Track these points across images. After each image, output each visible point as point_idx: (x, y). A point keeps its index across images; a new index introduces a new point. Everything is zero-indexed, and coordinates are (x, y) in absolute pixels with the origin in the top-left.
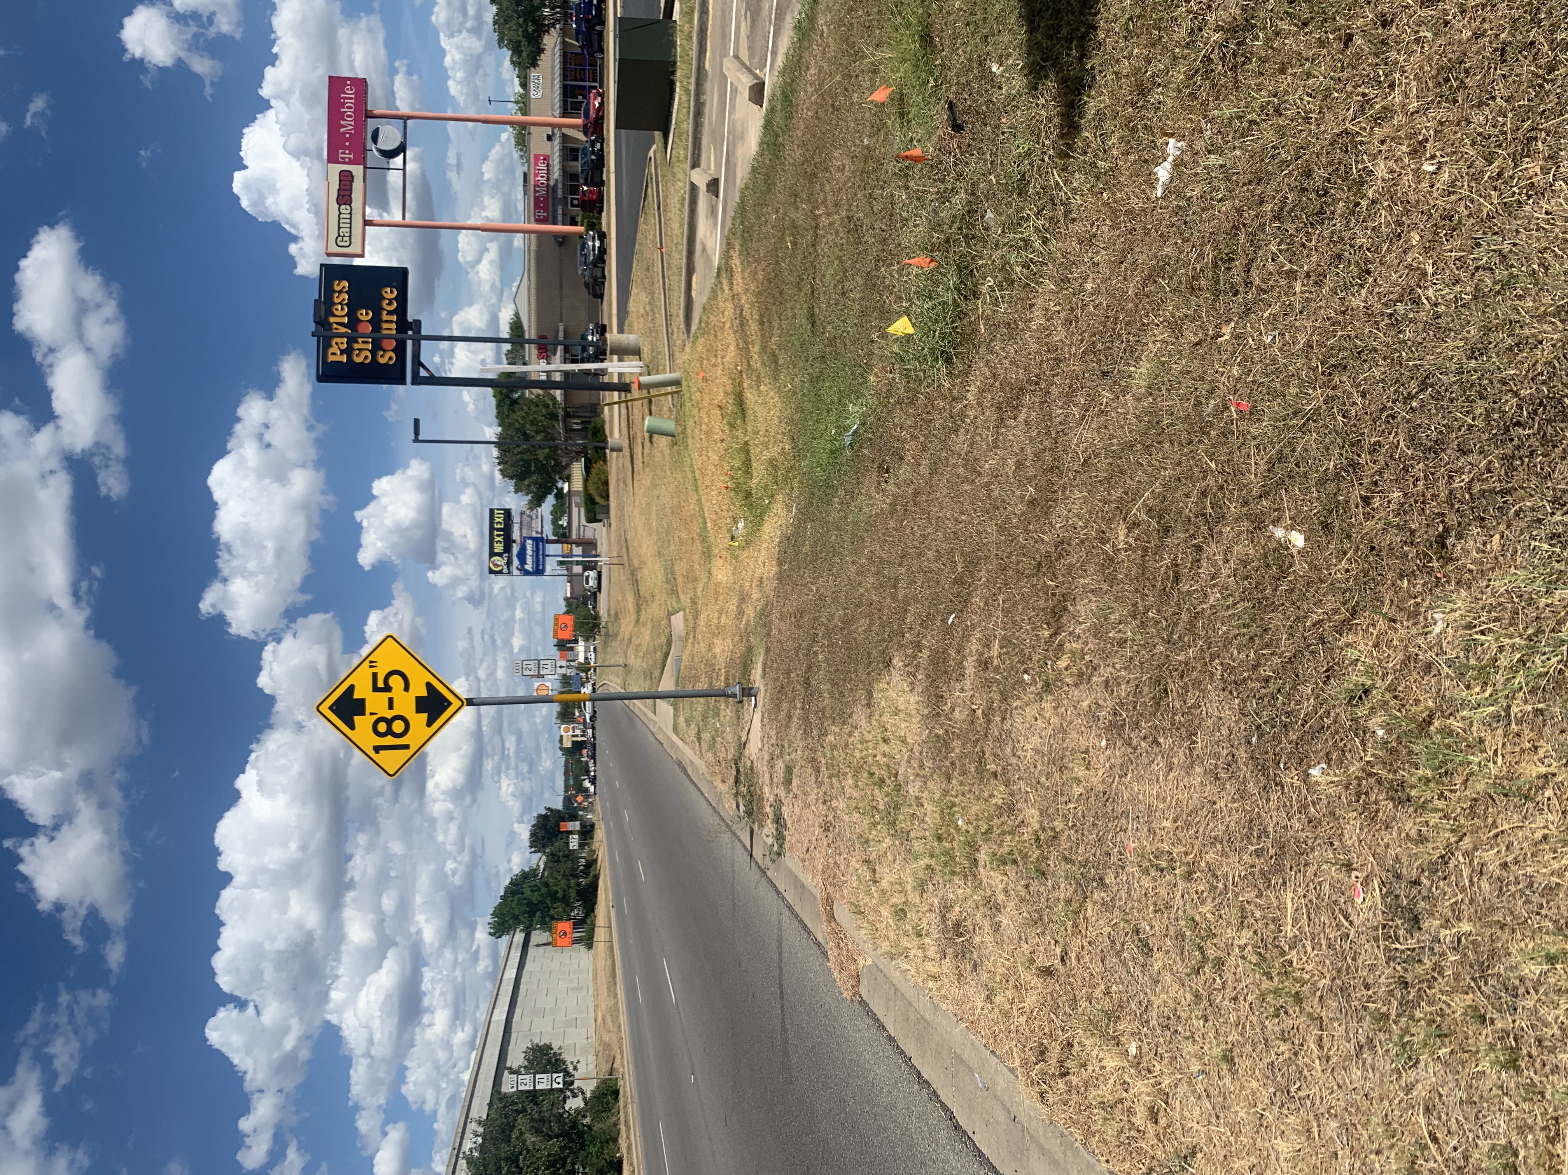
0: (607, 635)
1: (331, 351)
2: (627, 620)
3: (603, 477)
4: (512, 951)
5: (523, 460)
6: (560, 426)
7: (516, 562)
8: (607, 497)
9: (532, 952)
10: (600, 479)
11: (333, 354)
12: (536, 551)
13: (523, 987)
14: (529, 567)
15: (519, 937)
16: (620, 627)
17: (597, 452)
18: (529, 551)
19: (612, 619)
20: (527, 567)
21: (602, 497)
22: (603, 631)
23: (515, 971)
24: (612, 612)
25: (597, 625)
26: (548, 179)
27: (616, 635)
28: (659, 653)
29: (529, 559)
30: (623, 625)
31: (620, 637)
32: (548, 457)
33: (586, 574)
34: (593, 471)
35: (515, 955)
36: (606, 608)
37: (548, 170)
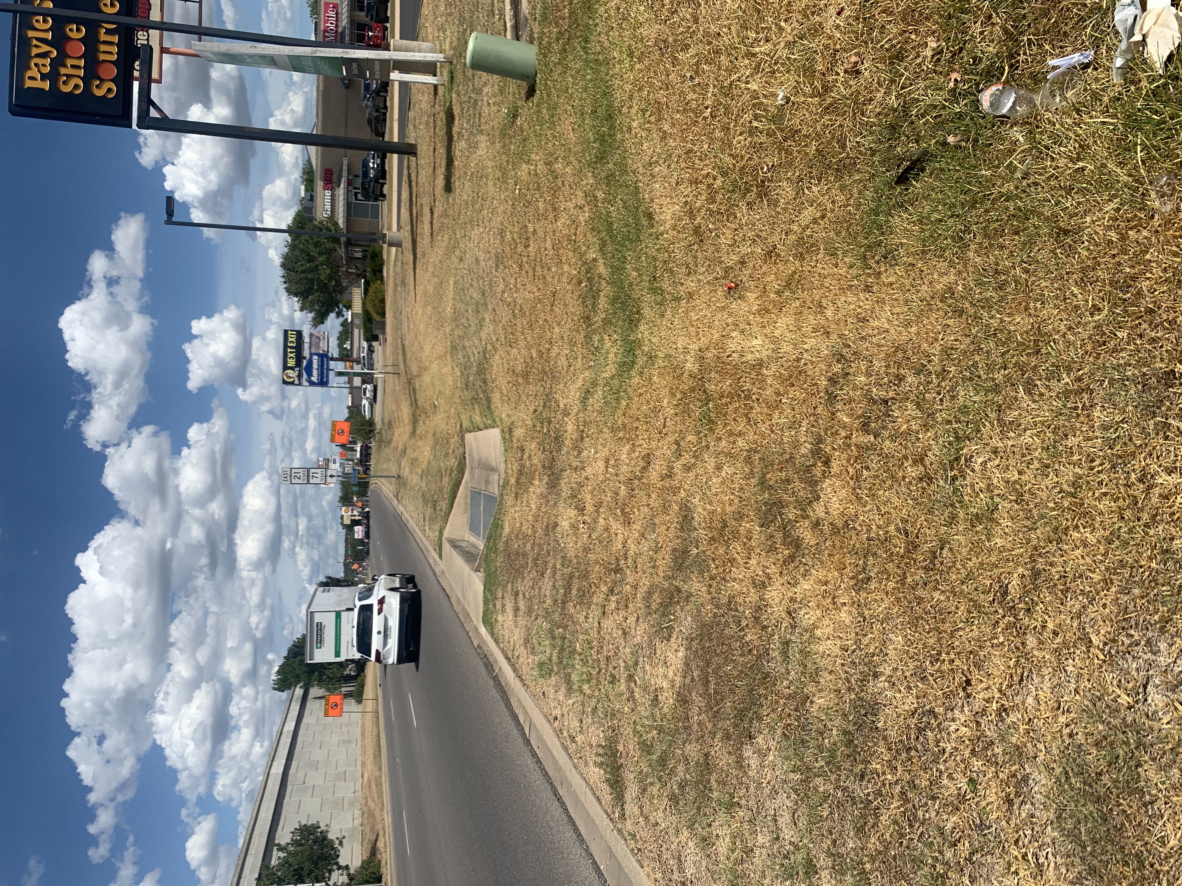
0: (381, 441)
1: (29, 74)
2: (401, 430)
3: (379, 296)
4: (293, 703)
5: (307, 278)
6: (342, 251)
7: (305, 376)
8: (383, 314)
9: (309, 705)
10: (376, 297)
11: (31, 78)
12: (321, 365)
13: (299, 738)
14: (314, 379)
15: (299, 692)
16: (393, 435)
17: (375, 274)
18: (315, 365)
19: (386, 427)
20: (313, 379)
21: (378, 313)
22: (377, 436)
23: (294, 723)
24: (386, 421)
25: (371, 431)
26: (337, 26)
27: (390, 442)
28: (446, 479)
29: (315, 373)
30: (396, 434)
31: (394, 444)
32: (330, 278)
33: (364, 386)
34: (371, 290)
35: (295, 708)
36: (380, 417)
37: (337, 17)
